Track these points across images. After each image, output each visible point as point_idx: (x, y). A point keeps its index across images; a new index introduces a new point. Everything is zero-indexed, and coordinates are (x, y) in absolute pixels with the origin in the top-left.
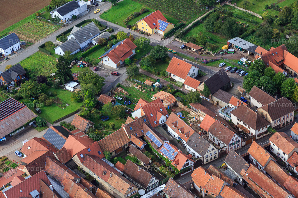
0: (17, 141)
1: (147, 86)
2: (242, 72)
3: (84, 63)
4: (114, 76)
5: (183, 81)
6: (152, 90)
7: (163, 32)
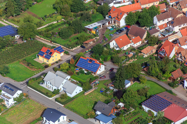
3: (94, 81)
5: (129, 46)
6: (136, 56)
7: (63, 53)
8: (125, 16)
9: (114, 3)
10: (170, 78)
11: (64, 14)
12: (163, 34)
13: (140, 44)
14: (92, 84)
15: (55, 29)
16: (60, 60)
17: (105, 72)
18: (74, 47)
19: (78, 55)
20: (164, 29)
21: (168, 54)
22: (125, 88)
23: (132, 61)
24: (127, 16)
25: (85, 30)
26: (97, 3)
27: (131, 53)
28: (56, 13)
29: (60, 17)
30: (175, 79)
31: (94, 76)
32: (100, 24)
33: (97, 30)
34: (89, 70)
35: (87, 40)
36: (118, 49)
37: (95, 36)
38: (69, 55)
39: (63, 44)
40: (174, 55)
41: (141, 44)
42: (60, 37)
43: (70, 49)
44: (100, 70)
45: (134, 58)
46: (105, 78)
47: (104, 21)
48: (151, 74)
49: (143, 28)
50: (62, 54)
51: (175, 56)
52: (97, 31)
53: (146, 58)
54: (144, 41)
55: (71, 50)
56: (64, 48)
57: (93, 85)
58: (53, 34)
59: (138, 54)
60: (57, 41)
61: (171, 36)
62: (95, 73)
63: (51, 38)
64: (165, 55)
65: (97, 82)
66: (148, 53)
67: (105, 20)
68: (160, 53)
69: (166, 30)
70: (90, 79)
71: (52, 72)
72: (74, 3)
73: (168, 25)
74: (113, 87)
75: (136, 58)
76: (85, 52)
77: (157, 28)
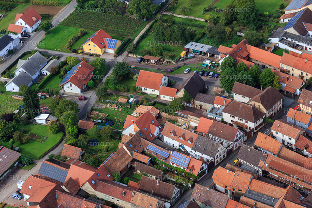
0: (8, 184)
1: (121, 104)
2: (211, 73)
3: (45, 94)
4: (82, 101)
5: (157, 92)
12: (209, 110)
32: (205, 50)
38: (116, 57)
61: (193, 117)
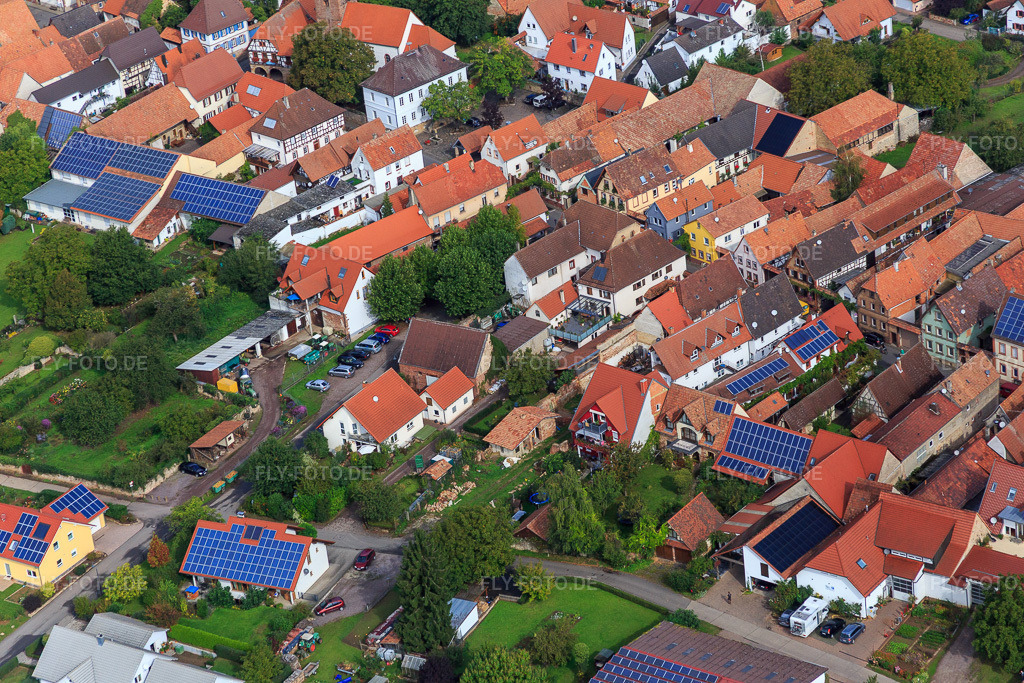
5: (418, 422)
6: (467, 468)
7: (102, 515)
8: (364, 280)
9: (295, 229)
10: (663, 551)
11: (61, 323)
12: (566, 336)
13: (470, 403)
14: (285, 652)
15: (33, 405)
16: (92, 558)
17: (336, 577)
18: (151, 477)
19: (181, 514)
20: (564, 313)
21: (623, 428)
22: (457, 641)
23: (454, 495)
24: (373, 281)
25: (186, 382)
26: (209, 243)
27: (437, 458)
28: (20, 326)
29: (43, 341)
30: (693, 549)
31: (287, 605)
32: (250, 342)
33: (241, 373)
34: (255, 580)
35: (207, 429)
36: (367, 449)
37: (239, 401)
38: (131, 520)
39: (91, 474)
40: (649, 431)
41: (475, 401)
42: (66, 437)
43: (129, 489)
44: (306, 572)
45: (461, 481)
46: (343, 606)
47: (269, 325)
48: (567, 548)
49: (466, 324)
50: (99, 522)
51: (655, 434)
52: (245, 376)
53: (515, 468)
54: (486, 384)
55: (136, 494)
56: (101, 493)
57: (291, 655)
58: (29, 431)
59: (474, 456)
60: (55, 460)
61: (609, 341)
62: (284, 593)
63: (22, 455)
64: (607, 437)
65: (308, 637)
66: (521, 445)
67: (272, 317)
68: (581, 432)
69: (575, 313)
70: (271, 626)
71: (64, 626)
72: (102, 262)
73: (583, 290)
74: (393, 646)
75: (469, 478)
76: (209, 492)
77: (531, 314)
